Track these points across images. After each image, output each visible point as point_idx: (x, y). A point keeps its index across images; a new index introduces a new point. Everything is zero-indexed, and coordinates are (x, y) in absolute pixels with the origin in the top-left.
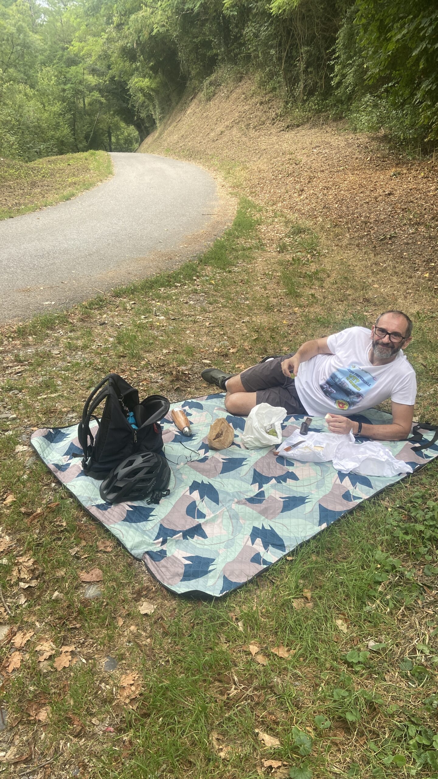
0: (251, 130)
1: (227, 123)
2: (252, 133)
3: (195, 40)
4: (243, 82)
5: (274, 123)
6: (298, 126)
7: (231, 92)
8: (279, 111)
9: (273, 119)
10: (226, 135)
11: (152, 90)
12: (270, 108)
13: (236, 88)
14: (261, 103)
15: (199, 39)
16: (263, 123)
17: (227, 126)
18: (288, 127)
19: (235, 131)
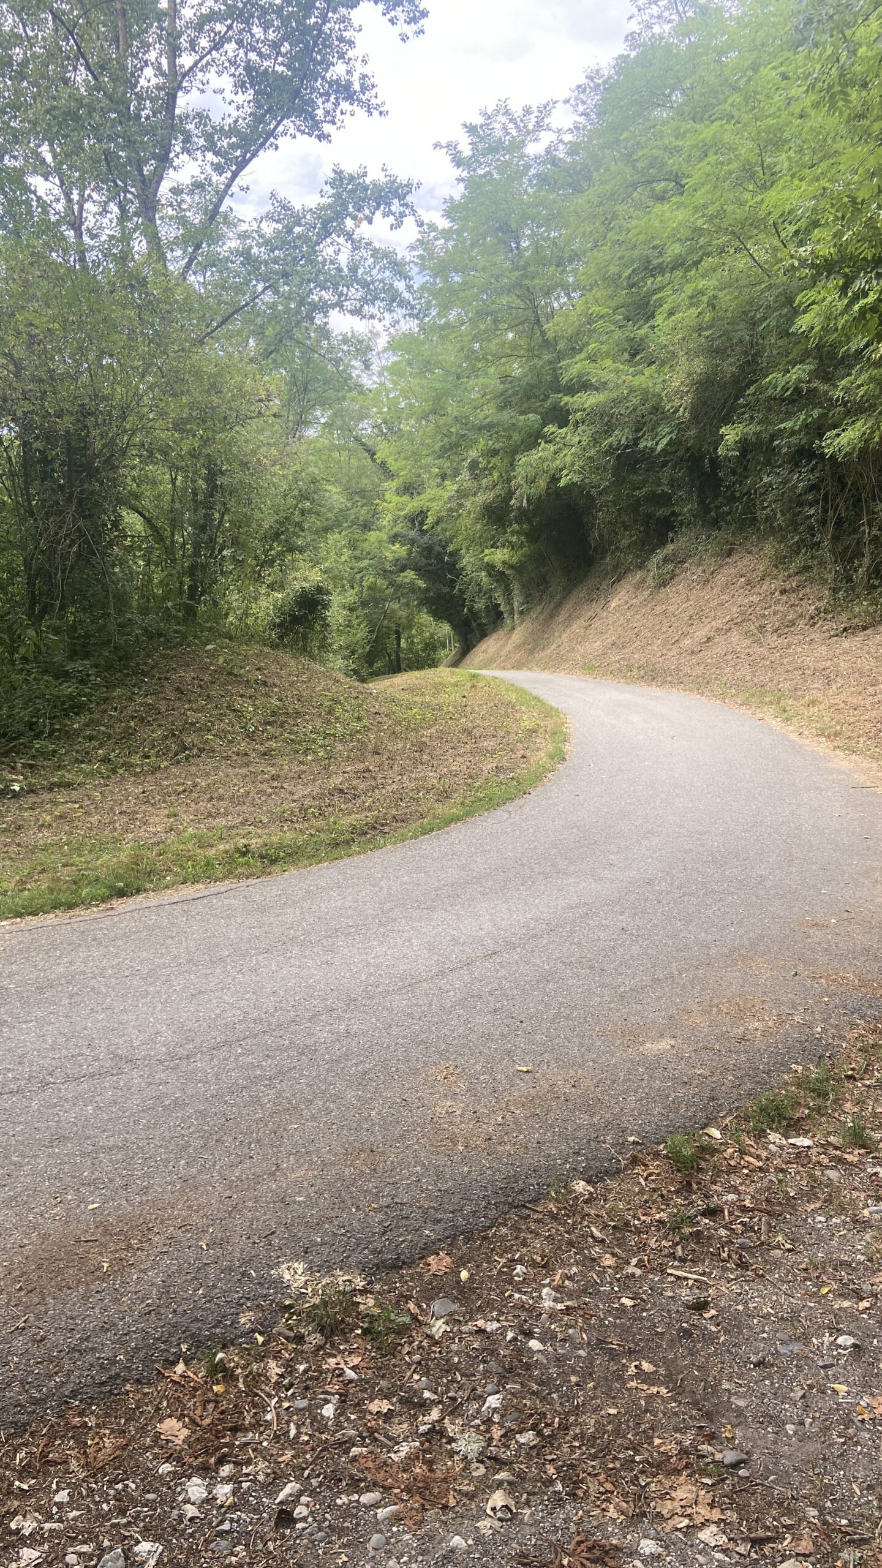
0: (768, 634)
1: (718, 624)
2: (773, 640)
3: (637, 493)
4: (735, 557)
5: (815, 624)
6: (865, 628)
7: (712, 573)
8: (822, 604)
9: (812, 618)
10: (718, 643)
11: (511, 567)
12: (801, 599)
13: (721, 566)
14: (783, 592)
15: (645, 490)
16: (792, 623)
17: (718, 629)
18: (845, 630)
19: (735, 637)
